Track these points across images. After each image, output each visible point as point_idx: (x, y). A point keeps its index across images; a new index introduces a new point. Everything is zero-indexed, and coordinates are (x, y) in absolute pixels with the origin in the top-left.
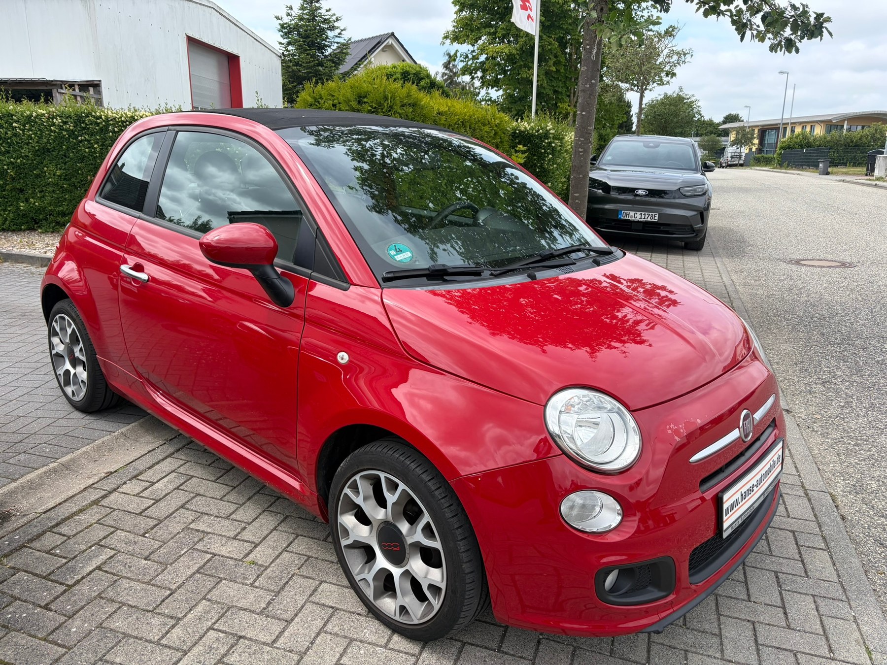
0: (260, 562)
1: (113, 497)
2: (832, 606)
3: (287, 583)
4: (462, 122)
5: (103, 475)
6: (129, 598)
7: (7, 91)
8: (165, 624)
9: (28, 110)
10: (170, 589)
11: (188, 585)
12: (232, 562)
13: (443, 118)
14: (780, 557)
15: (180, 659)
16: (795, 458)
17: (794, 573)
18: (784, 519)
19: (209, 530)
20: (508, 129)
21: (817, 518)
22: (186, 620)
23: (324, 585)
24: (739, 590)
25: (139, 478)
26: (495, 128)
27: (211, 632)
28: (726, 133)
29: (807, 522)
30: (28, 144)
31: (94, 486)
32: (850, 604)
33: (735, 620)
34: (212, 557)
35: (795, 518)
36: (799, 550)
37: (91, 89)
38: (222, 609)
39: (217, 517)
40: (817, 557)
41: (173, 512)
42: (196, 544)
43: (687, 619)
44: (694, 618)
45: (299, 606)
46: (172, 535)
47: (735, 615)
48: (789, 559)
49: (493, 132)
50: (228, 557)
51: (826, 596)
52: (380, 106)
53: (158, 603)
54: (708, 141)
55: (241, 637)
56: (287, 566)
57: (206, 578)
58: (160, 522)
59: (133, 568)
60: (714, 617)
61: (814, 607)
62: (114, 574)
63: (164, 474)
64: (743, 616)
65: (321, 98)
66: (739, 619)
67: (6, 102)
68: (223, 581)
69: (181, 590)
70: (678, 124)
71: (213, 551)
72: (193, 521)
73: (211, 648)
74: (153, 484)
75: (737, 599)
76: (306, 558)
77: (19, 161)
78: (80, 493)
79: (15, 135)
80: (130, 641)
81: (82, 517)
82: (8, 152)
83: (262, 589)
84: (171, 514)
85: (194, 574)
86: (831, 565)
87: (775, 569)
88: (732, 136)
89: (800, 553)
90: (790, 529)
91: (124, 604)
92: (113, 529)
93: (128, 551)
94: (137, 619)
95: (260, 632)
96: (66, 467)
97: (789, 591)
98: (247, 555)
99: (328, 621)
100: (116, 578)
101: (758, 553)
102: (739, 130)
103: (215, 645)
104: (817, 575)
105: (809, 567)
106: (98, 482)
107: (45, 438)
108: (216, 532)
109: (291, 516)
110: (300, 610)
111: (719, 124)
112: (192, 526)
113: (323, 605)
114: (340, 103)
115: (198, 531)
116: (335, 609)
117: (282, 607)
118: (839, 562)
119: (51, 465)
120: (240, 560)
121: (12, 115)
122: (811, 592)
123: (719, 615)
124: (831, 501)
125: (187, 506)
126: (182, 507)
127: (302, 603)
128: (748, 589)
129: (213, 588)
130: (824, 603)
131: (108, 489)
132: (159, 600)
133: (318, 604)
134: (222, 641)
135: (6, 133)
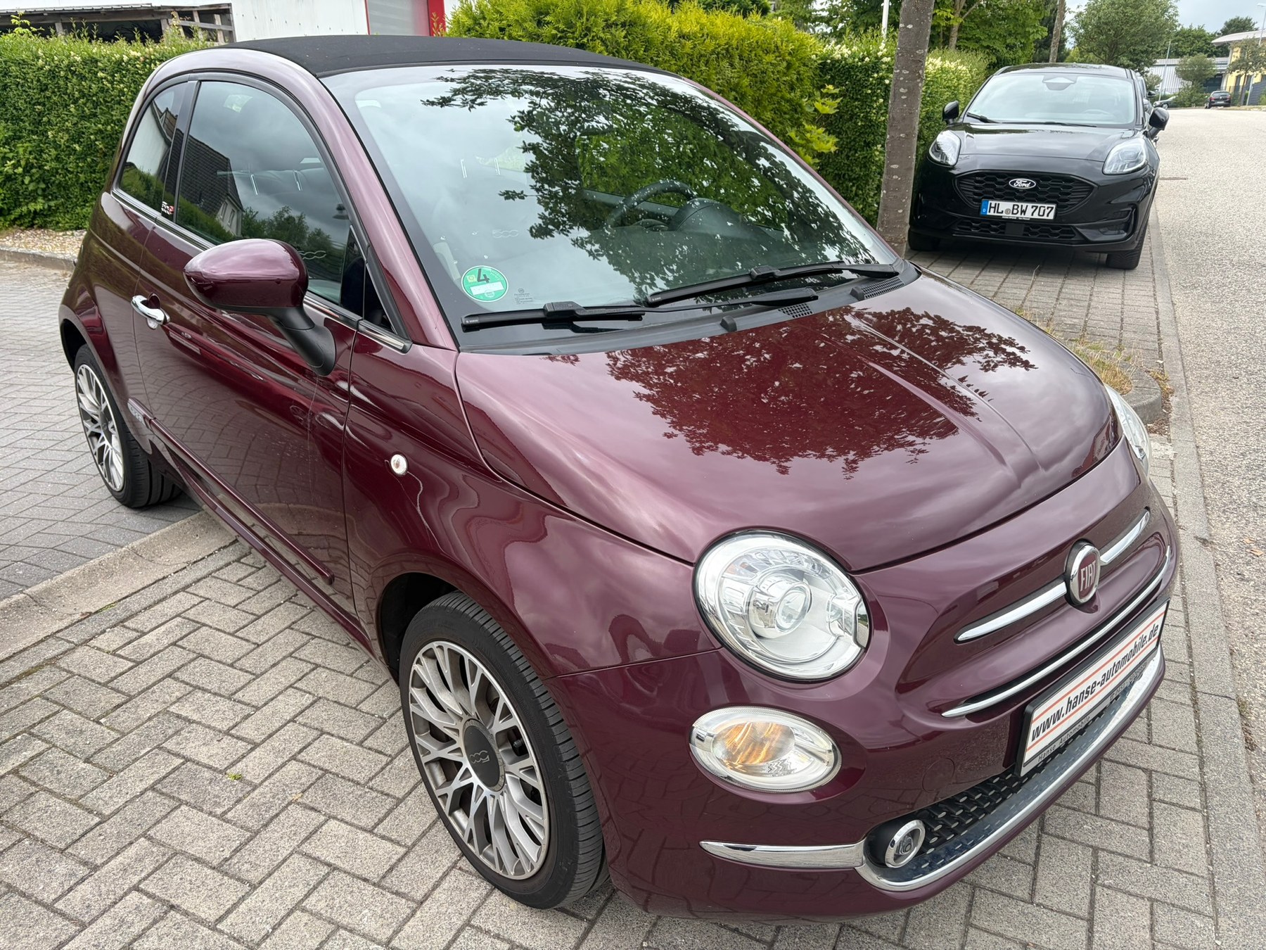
0: (248, 778)
1: (79, 652)
2: (1180, 924)
3: (277, 815)
4: (727, 50)
5: (78, 617)
6: (39, 825)
7: (90, 25)
8: (72, 875)
9: (118, 52)
10: (99, 814)
11: (128, 812)
12: (207, 774)
13: (689, 44)
14: (1112, 820)
15: (72, 938)
16: (1193, 630)
17: (1129, 852)
18: (1140, 747)
19: (195, 717)
20: (814, 57)
21: (1200, 748)
22: (106, 868)
23: (332, 823)
24: (1019, 880)
25: (126, 624)
26: (788, 58)
27: (135, 894)
28: (1224, 50)
29: (1181, 755)
30: (119, 103)
31: (58, 635)
32: (1216, 925)
33: (994, 938)
34: (183, 764)
35: (1160, 746)
36: (1151, 808)
37: (217, 17)
38: (164, 855)
39: (215, 694)
40: (1180, 824)
41: (154, 684)
42: (166, 740)
43: (908, 930)
44: (921, 929)
45: (281, 858)
46: (139, 722)
47: (997, 929)
48: (1128, 824)
49: (785, 64)
50: (205, 766)
51: (1176, 902)
52: (571, 27)
53: (75, 837)
54: (1192, 64)
55: (172, 907)
56: (287, 786)
57: (158, 799)
58: (131, 698)
59: (63, 775)
60: (957, 928)
61: (1147, 922)
62: (33, 784)
63: (164, 619)
64: (1011, 933)
65: (484, 18)
66: (1002, 936)
67: (90, 41)
68: (183, 807)
69: (117, 818)
70: (1137, 38)
71: (187, 753)
72: (179, 699)
73: (122, 921)
74: (144, 634)
75: (1010, 897)
76: (320, 772)
77: (109, 128)
78: (34, 645)
79: (102, 90)
80: (12, 900)
81: (23, 684)
82: (95, 115)
83: (235, 824)
84: (148, 688)
85: (146, 790)
86: (1202, 841)
87: (1096, 842)
88: (1235, 55)
89: (1151, 815)
90: (1145, 766)
91: (29, 835)
92: (57, 708)
93: (67, 746)
94: (37, 861)
95: (205, 900)
96: (36, 600)
97: (1109, 887)
98: (233, 764)
99: (315, 888)
100: (33, 789)
101: (1074, 809)
102: (1245, 46)
103: (129, 919)
104: (1171, 858)
105: (1161, 842)
106: (66, 628)
107: (25, 553)
108: (203, 721)
109: (325, 698)
110: (279, 866)
111: (1214, 36)
112: (172, 709)
113: (316, 859)
114: (509, 26)
115: (178, 716)
116: (333, 868)
117: (253, 858)
118: (1219, 836)
119: (16, 597)
120: (220, 772)
121: (97, 61)
122: (1150, 892)
123: (968, 924)
124: (1236, 716)
125: (178, 674)
126: (170, 675)
127: (286, 853)
128: (1035, 879)
129: (165, 817)
130: (1168, 917)
131: (75, 641)
132: (80, 832)
133: (310, 857)
134: (143, 912)
135: (90, 88)
